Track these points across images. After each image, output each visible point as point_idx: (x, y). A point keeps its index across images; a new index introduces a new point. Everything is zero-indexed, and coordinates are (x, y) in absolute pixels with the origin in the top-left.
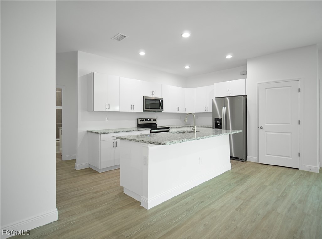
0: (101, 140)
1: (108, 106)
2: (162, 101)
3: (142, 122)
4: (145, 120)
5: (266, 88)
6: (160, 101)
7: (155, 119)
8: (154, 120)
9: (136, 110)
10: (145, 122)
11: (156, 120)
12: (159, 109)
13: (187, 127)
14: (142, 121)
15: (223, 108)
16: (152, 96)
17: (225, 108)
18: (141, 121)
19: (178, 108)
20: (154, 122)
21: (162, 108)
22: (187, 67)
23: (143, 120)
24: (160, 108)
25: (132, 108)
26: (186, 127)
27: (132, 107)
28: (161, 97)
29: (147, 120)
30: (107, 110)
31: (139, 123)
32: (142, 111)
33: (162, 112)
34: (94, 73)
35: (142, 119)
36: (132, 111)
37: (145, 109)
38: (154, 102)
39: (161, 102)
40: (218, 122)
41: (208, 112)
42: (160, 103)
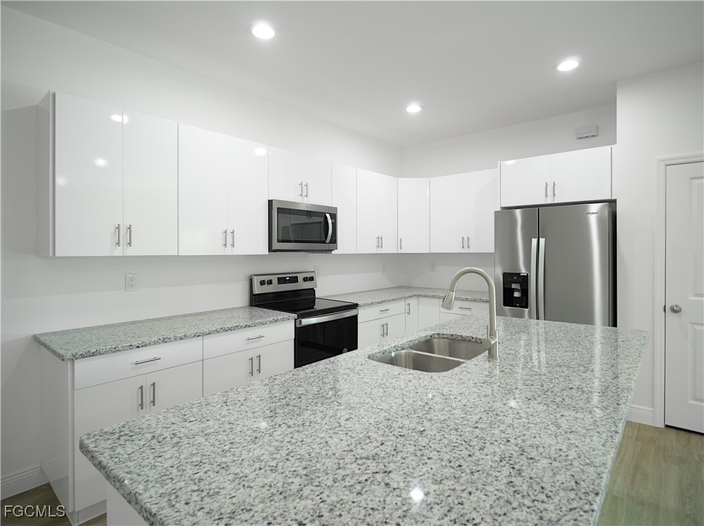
0: (76, 387)
1: (123, 234)
2: (334, 217)
3: (267, 289)
4: (275, 281)
5: (692, 178)
6: (326, 217)
7: (309, 275)
8: (305, 279)
9: (242, 248)
10: (275, 288)
11: (312, 279)
12: (324, 242)
13: (410, 297)
14: (266, 286)
15: (534, 241)
16: (298, 200)
17: (542, 241)
18: (262, 283)
19: (380, 239)
20: (308, 285)
21: (334, 240)
22: (414, 108)
23: (270, 282)
24: (328, 241)
25: (229, 242)
26: (405, 298)
27: (228, 237)
28: (330, 206)
29: (282, 281)
30: (118, 252)
31: (256, 291)
32: (267, 252)
33: (333, 252)
34: (54, 95)
35: (266, 278)
36: (229, 251)
37: (276, 245)
38: (304, 219)
39: (330, 221)
40: (514, 286)
41: (471, 252)
42: (327, 223)
